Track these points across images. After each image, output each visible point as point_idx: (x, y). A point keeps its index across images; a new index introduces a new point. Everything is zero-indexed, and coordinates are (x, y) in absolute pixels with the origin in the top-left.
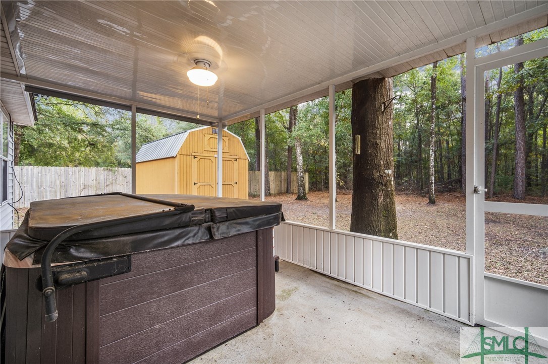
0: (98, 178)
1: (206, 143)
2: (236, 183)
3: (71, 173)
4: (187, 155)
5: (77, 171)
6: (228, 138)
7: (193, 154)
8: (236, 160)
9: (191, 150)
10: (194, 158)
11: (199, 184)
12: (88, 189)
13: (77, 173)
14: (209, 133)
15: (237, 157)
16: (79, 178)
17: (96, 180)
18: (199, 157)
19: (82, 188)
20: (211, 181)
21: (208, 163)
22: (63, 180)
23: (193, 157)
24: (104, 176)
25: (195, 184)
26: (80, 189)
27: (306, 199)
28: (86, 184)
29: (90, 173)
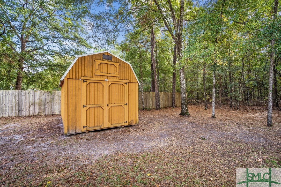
0: (41, 98)
1: (97, 68)
2: (126, 104)
3: (23, 94)
4: (75, 79)
5: (27, 93)
6: (119, 64)
7: (82, 78)
8: (126, 84)
9: (80, 75)
10: (84, 81)
11: (88, 106)
12: (35, 105)
13: (27, 94)
14: (99, 58)
15: (127, 81)
16: (29, 97)
17: (40, 99)
18: (89, 82)
19: (30, 105)
20: (101, 103)
21: (99, 87)
22: (17, 99)
23: (82, 81)
24: (46, 96)
25: (84, 106)
26: (29, 105)
27: (188, 115)
28: (33, 101)
29: (36, 94)
